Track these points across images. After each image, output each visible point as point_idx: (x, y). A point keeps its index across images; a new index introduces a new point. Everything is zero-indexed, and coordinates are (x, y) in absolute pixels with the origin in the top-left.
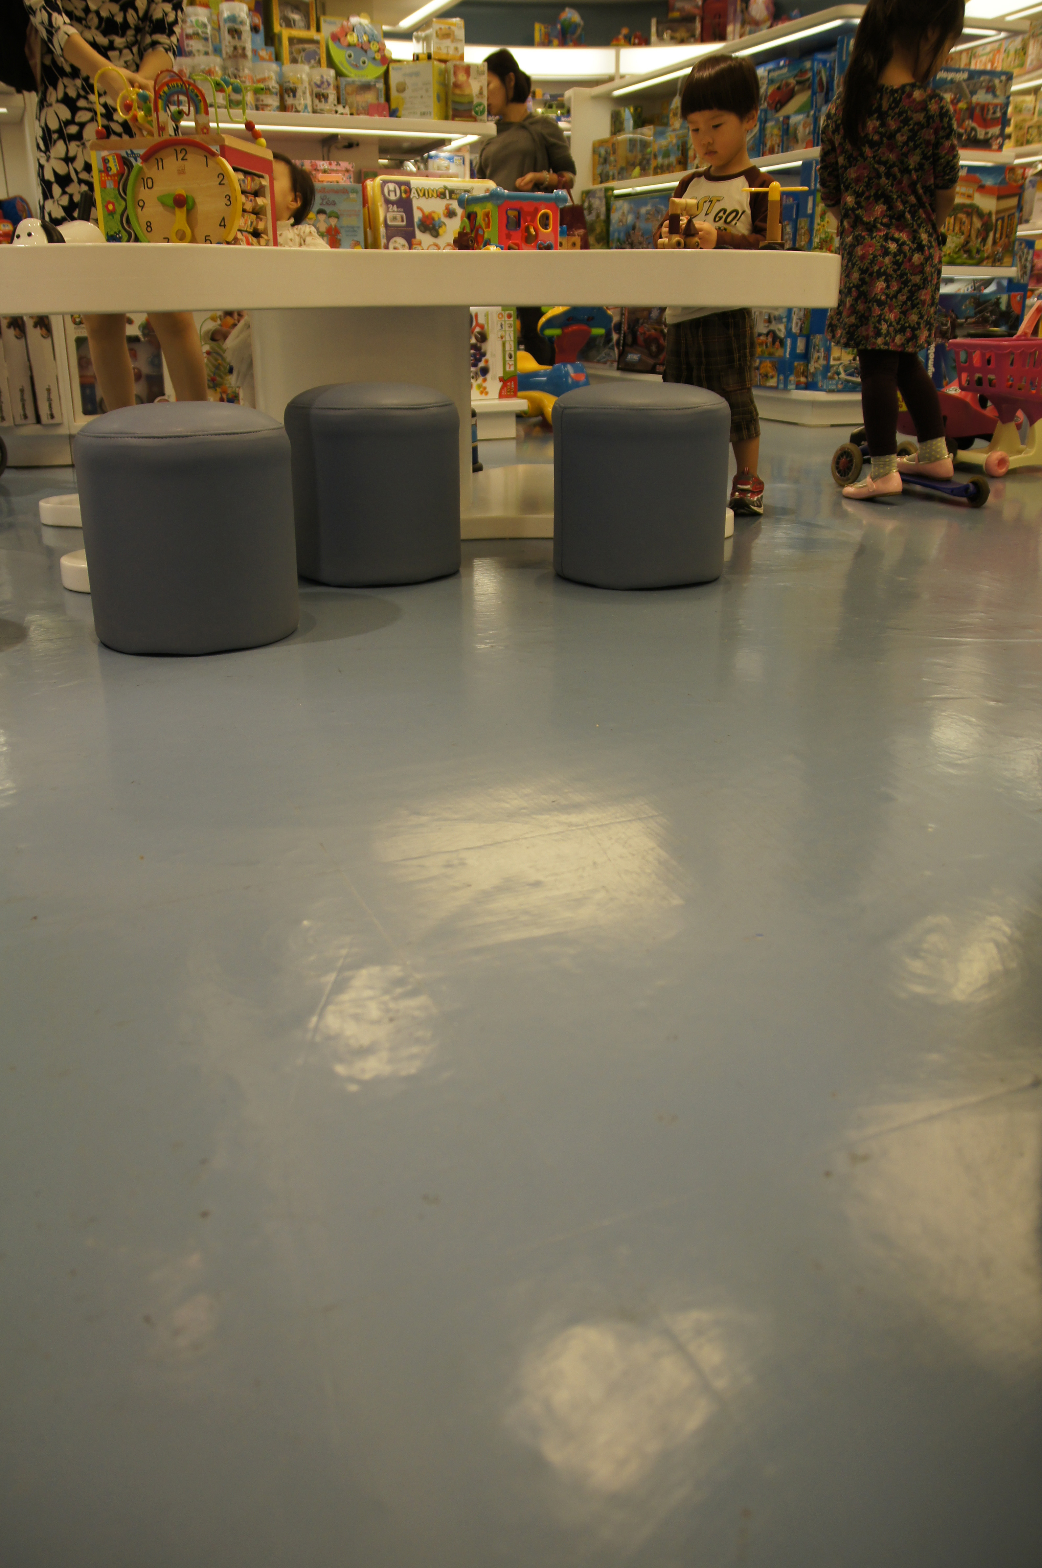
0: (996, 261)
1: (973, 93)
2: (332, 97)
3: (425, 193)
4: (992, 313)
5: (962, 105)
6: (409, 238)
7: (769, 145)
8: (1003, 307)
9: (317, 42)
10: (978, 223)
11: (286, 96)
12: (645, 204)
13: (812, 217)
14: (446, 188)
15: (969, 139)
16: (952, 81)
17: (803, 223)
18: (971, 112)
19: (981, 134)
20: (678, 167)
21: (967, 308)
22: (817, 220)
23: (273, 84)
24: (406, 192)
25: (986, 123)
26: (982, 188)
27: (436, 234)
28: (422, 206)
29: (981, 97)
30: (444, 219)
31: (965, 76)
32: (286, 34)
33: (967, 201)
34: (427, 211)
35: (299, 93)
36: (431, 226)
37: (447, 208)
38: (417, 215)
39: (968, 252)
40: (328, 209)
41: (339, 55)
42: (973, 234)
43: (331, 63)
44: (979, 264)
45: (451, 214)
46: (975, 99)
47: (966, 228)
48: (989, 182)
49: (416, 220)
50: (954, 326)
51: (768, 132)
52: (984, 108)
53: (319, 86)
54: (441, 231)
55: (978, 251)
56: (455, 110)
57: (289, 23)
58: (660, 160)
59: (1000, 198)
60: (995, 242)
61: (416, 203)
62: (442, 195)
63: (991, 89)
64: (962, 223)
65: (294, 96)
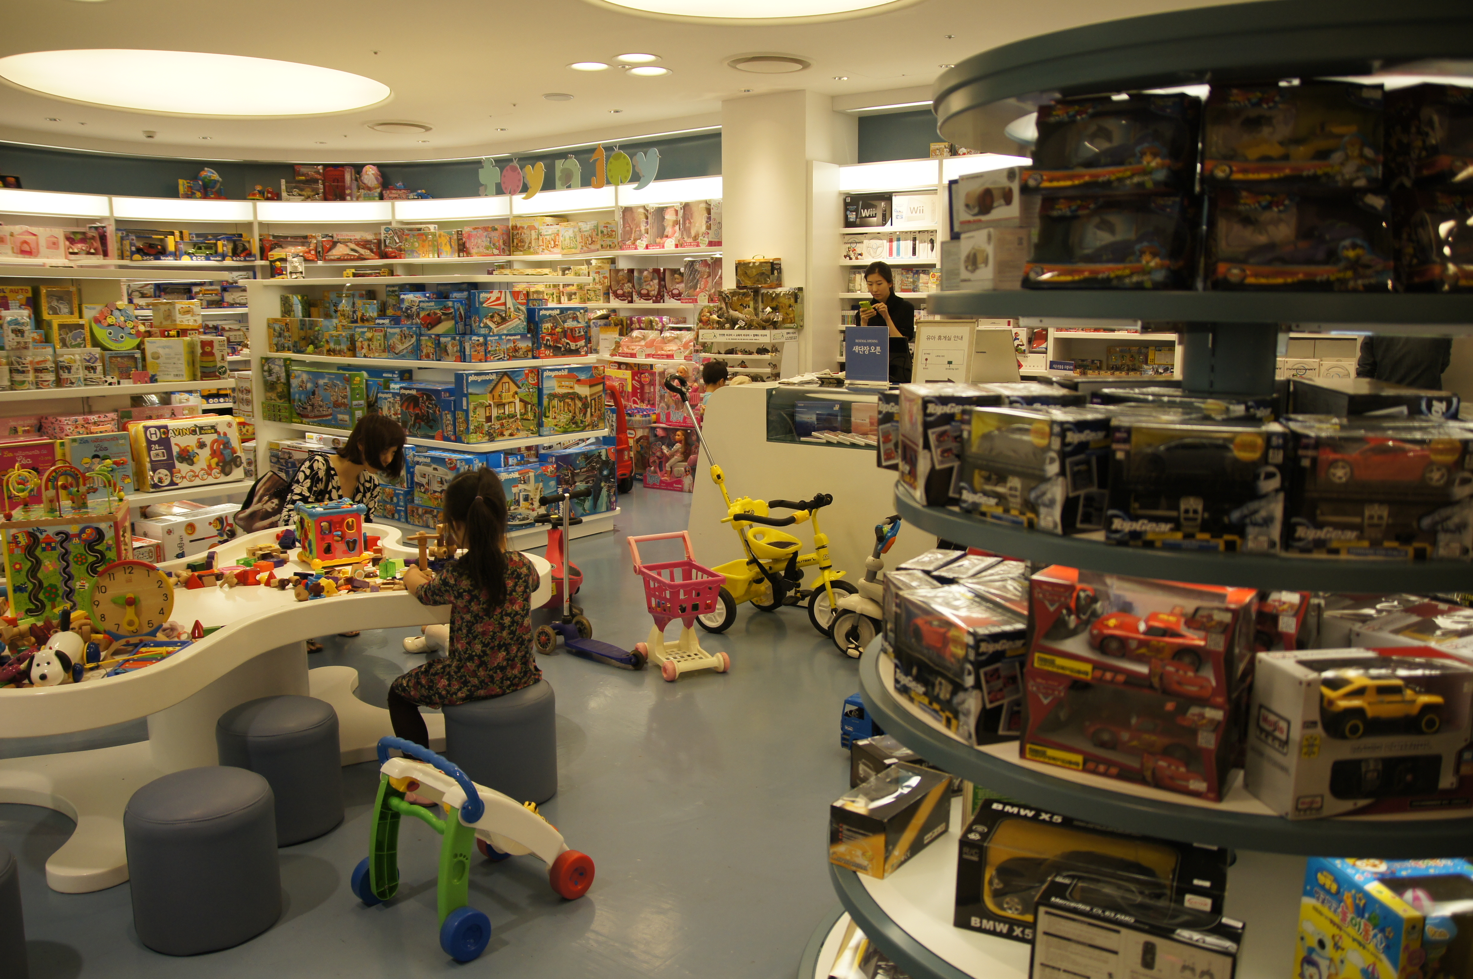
0: (594, 426)
1: (564, 322)
2: (99, 369)
3: (180, 432)
4: (597, 463)
5: (558, 330)
6: (170, 467)
7: (425, 351)
8: (604, 458)
9: (82, 326)
10: (579, 404)
11: (61, 372)
12: (323, 378)
13: (467, 411)
14: (196, 426)
15: (566, 350)
16: (550, 316)
17: (460, 415)
18: (565, 333)
19: (573, 346)
20: (349, 353)
21: (580, 462)
22: (471, 414)
23: (50, 365)
24: (164, 433)
25: (575, 339)
26: (579, 381)
27: (192, 463)
28: (178, 443)
29: (570, 324)
30: (197, 451)
31: (558, 312)
32: (56, 321)
33: (571, 391)
34: (183, 445)
35: (73, 370)
36: (187, 457)
37: (199, 442)
38: (175, 450)
39: (576, 423)
40: (101, 454)
41: (101, 334)
42: (577, 411)
43: (96, 343)
44: (583, 430)
45: (202, 445)
46: (566, 325)
47: (572, 408)
48: (583, 377)
49: (175, 454)
50: (574, 475)
51: (423, 343)
52: (572, 330)
53: (88, 361)
54: (195, 460)
55: (582, 422)
56: (202, 372)
57: (55, 311)
58: (332, 345)
59: (591, 386)
60: (592, 415)
61: (173, 441)
62: (193, 432)
63: (575, 318)
64: (569, 405)
65: (69, 372)
